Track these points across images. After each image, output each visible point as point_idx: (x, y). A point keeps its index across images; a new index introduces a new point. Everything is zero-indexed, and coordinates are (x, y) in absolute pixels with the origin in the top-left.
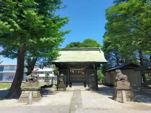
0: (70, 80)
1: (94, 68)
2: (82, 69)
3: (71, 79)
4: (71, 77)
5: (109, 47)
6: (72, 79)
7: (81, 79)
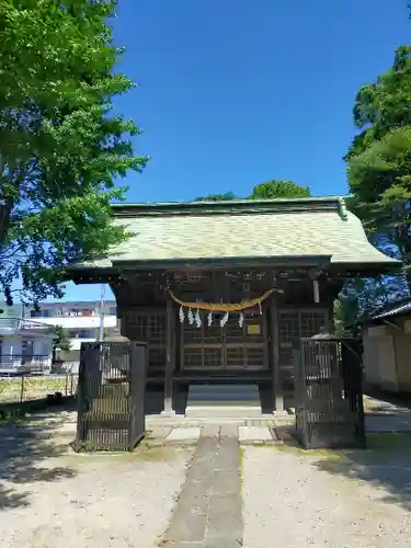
0: (184, 368)
1: (317, 300)
2: (246, 305)
3: (186, 364)
4: (187, 351)
5: (390, 192)
6: (192, 364)
7: (242, 363)
